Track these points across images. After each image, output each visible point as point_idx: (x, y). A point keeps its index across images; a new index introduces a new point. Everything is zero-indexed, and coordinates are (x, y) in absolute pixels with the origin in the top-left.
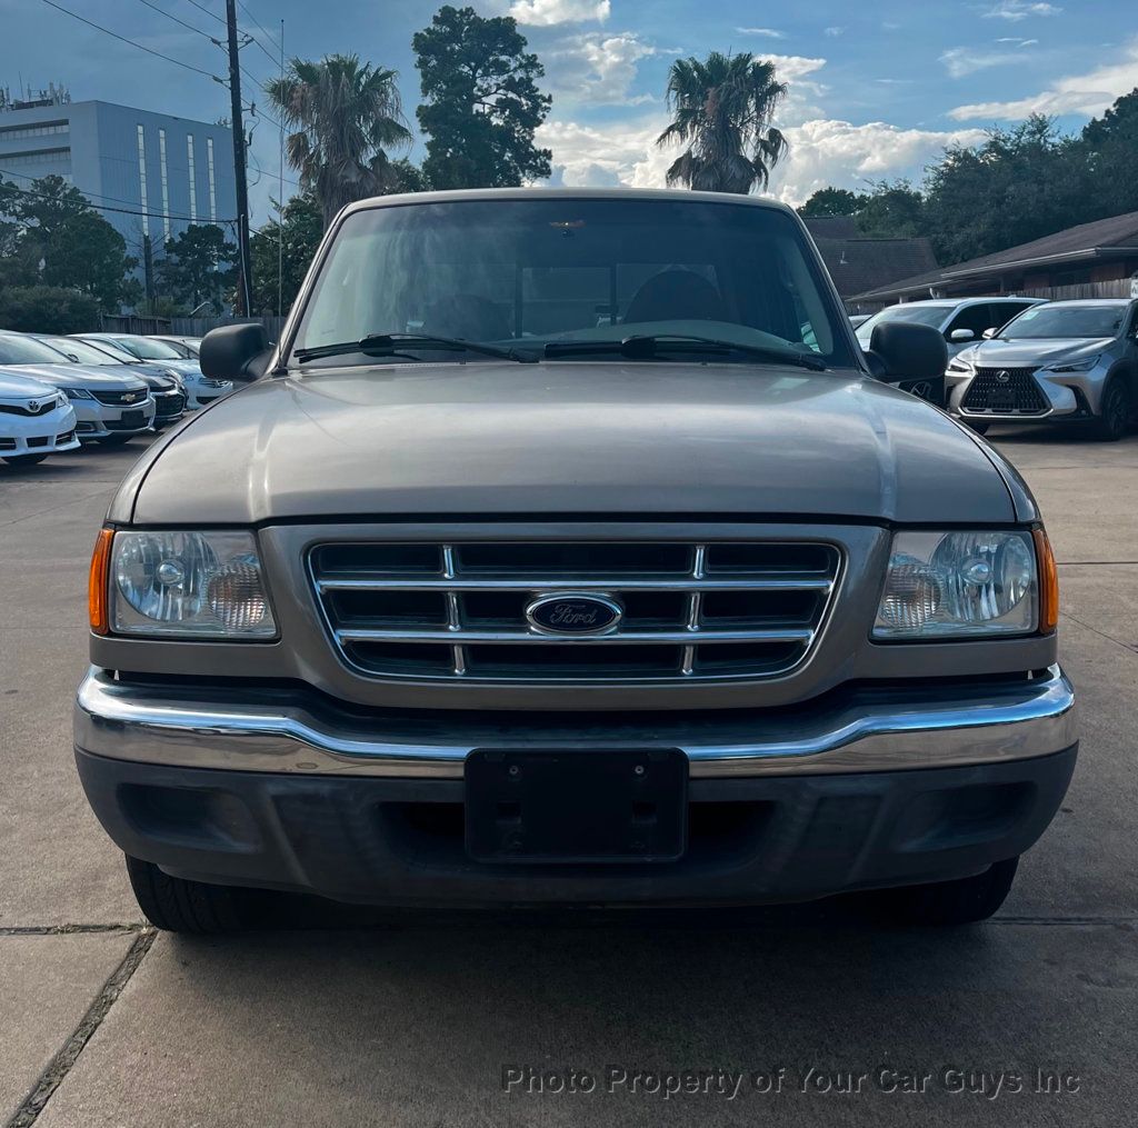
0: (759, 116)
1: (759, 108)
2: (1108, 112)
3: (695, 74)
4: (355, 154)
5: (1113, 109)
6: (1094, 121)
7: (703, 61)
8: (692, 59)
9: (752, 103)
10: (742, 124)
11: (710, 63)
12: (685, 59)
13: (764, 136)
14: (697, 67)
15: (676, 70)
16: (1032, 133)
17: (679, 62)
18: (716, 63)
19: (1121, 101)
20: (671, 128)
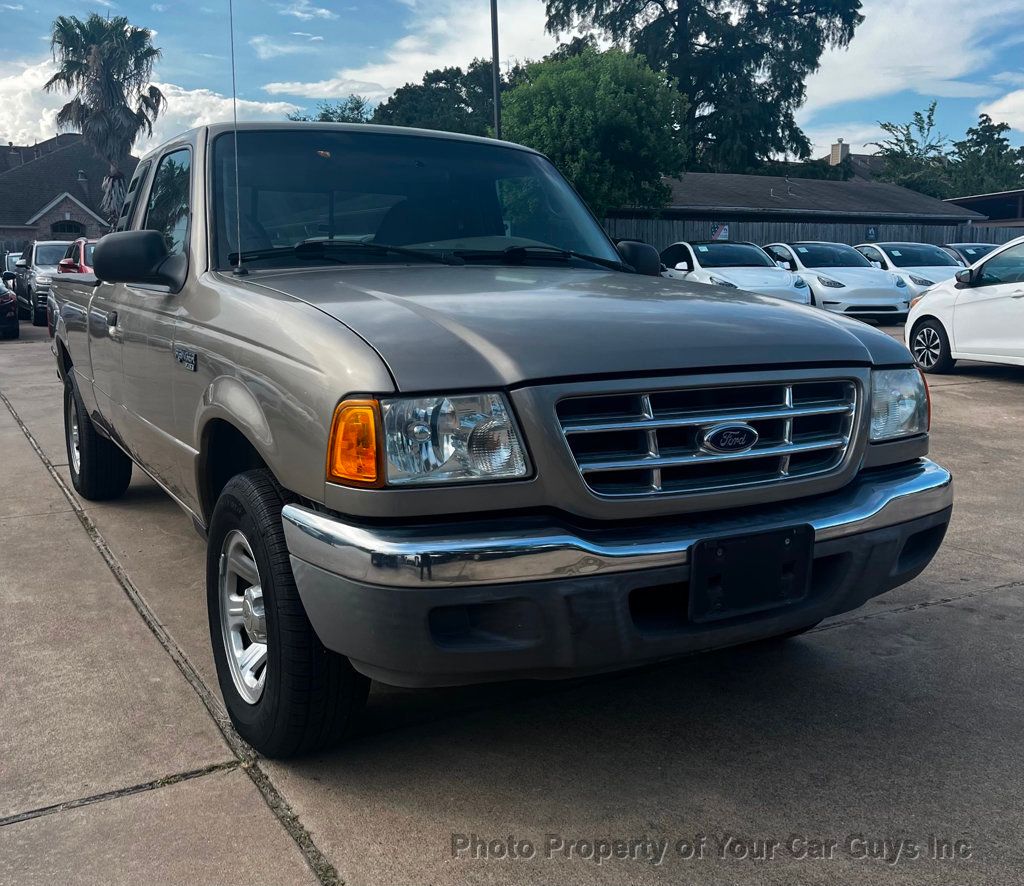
0: (139, 73)
1: (138, 65)
2: (390, 99)
3: (78, 31)
5: (393, 97)
6: (381, 105)
7: (84, 20)
8: (73, 18)
9: (131, 62)
10: (124, 79)
11: (91, 23)
12: (67, 16)
13: (146, 93)
14: (79, 25)
15: (60, 26)
16: (352, 109)
17: (61, 18)
18: (96, 24)
19: (398, 91)
20: (56, 77)
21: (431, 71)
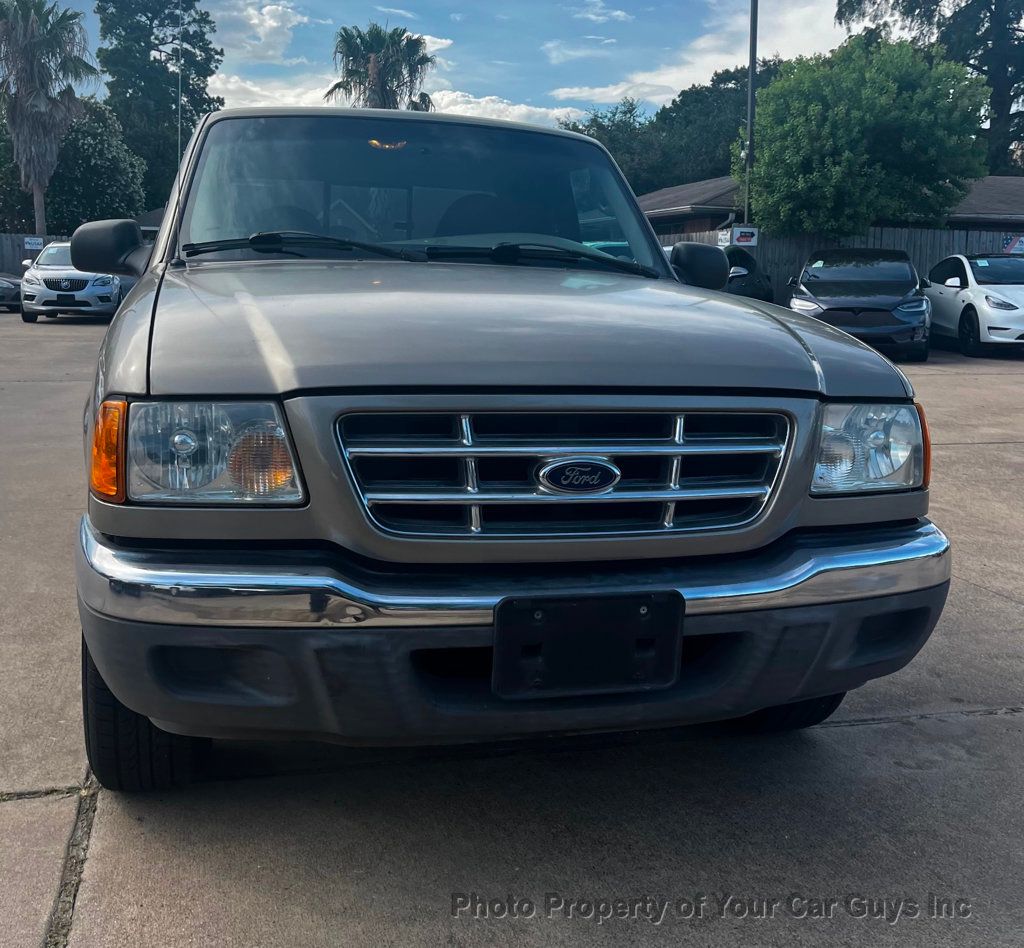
0: (411, 81)
1: (413, 72)
2: (674, 101)
3: (359, 40)
4: (44, 85)
5: (678, 99)
6: (664, 107)
7: (365, 29)
8: (355, 28)
9: (405, 72)
10: (398, 86)
11: (370, 33)
12: (349, 27)
13: (416, 99)
14: (360, 36)
15: (342, 36)
16: (625, 113)
17: (345, 29)
18: (376, 34)
19: (683, 93)
20: (338, 86)
21: (720, 71)
